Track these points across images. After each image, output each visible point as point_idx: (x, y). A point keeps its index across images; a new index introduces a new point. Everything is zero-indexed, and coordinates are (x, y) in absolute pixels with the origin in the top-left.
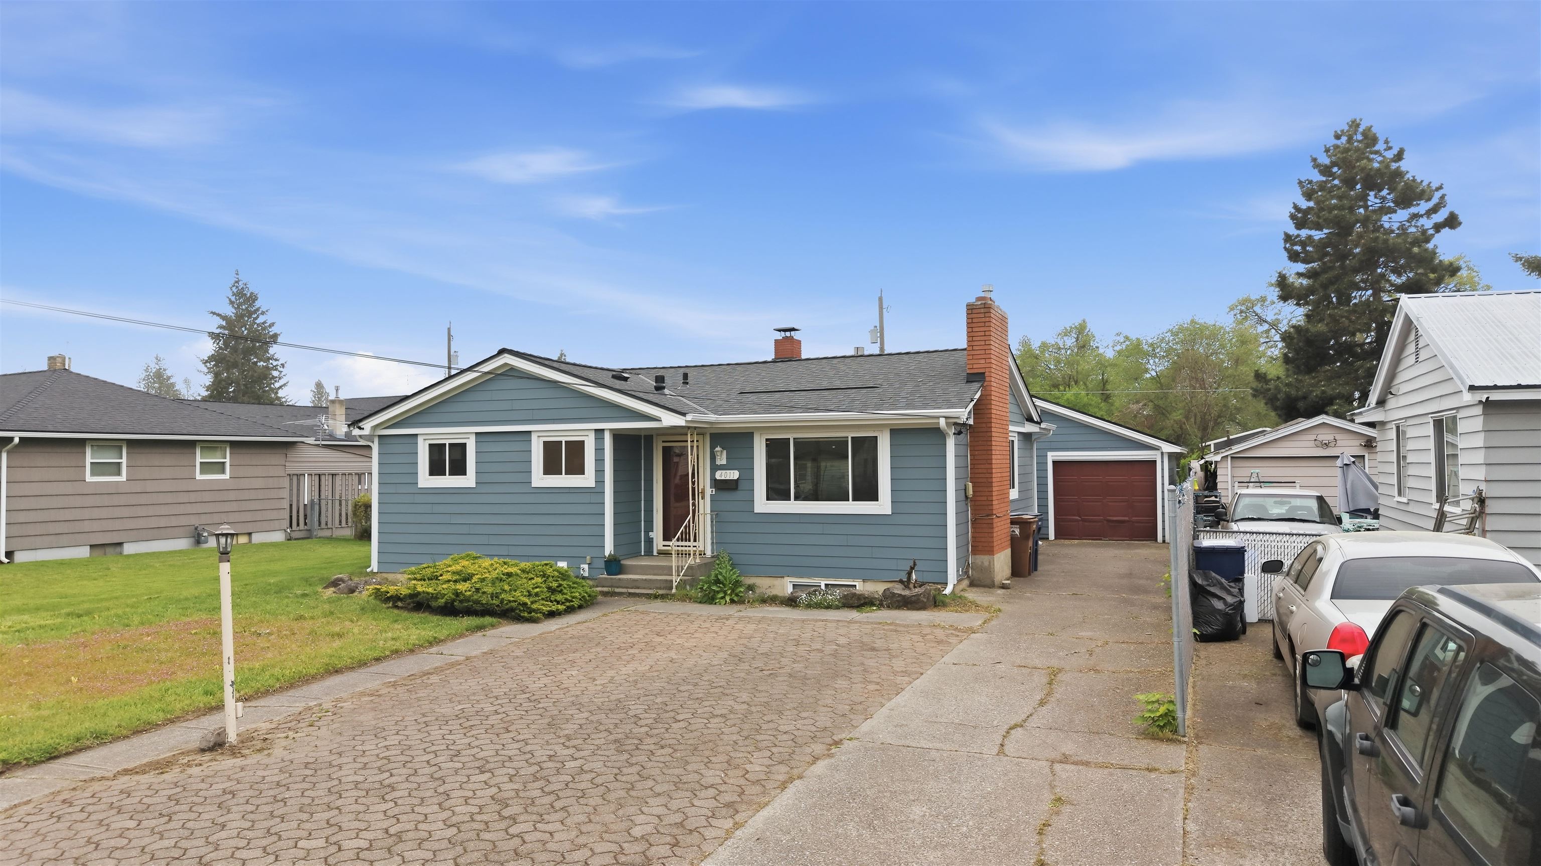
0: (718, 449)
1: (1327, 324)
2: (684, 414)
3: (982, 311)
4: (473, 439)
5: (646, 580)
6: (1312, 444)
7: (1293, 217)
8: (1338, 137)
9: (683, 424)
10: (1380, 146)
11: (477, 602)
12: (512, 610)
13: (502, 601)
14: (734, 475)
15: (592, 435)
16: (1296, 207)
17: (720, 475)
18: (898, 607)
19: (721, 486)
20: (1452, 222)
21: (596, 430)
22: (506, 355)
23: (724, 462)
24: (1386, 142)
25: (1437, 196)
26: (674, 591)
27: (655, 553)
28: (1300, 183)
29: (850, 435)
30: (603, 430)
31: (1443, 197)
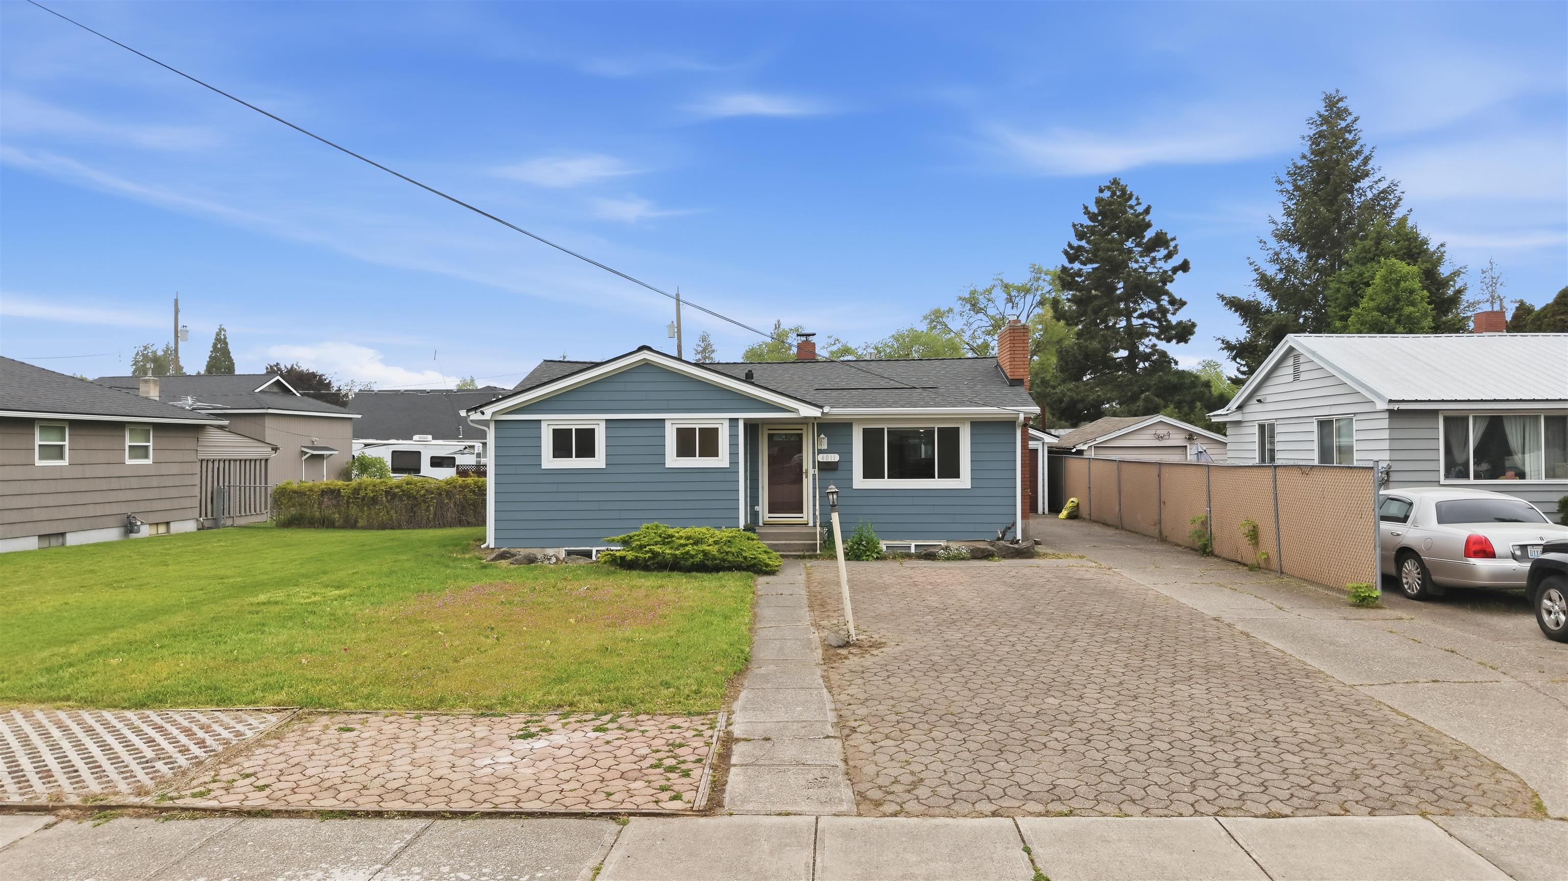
0: (822, 436)
1: (1099, 342)
2: (821, 407)
3: (1022, 331)
4: (603, 425)
5: (785, 544)
6: (1152, 437)
7: (1066, 253)
8: (1101, 191)
9: (819, 415)
10: (1133, 202)
11: (724, 560)
12: (754, 565)
13: (745, 558)
14: (835, 458)
15: (726, 424)
16: (1070, 245)
17: (821, 458)
18: (1013, 557)
19: (825, 467)
20: (1184, 267)
21: (731, 419)
22: (645, 351)
23: (825, 447)
24: (1137, 199)
25: (1172, 244)
26: (818, 552)
27: (761, 524)
28: (1074, 226)
29: (936, 426)
30: (737, 419)
31: (1176, 247)
